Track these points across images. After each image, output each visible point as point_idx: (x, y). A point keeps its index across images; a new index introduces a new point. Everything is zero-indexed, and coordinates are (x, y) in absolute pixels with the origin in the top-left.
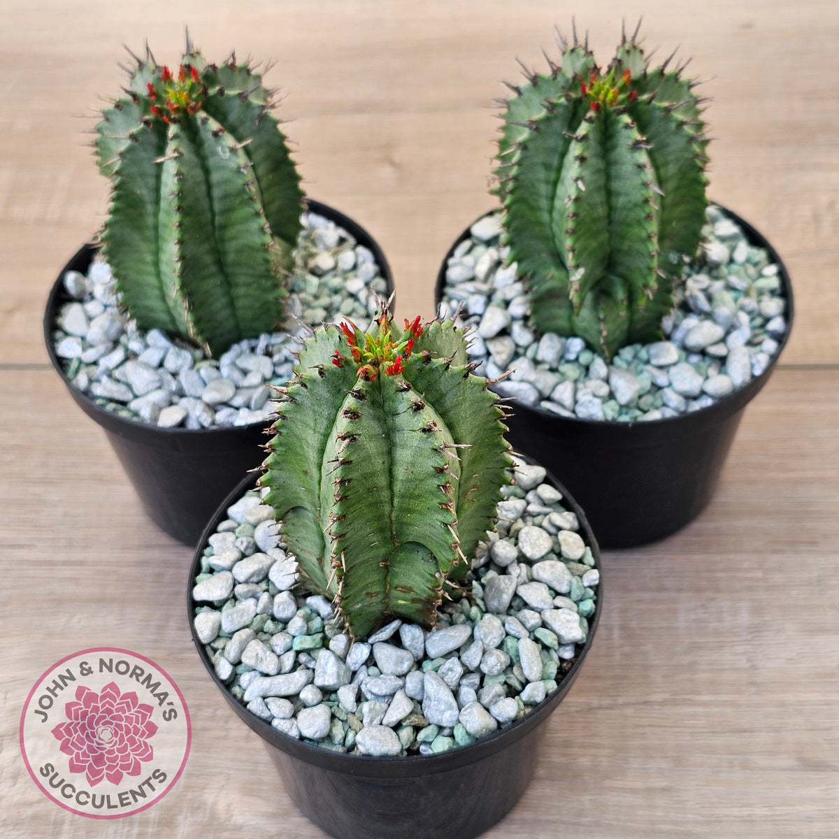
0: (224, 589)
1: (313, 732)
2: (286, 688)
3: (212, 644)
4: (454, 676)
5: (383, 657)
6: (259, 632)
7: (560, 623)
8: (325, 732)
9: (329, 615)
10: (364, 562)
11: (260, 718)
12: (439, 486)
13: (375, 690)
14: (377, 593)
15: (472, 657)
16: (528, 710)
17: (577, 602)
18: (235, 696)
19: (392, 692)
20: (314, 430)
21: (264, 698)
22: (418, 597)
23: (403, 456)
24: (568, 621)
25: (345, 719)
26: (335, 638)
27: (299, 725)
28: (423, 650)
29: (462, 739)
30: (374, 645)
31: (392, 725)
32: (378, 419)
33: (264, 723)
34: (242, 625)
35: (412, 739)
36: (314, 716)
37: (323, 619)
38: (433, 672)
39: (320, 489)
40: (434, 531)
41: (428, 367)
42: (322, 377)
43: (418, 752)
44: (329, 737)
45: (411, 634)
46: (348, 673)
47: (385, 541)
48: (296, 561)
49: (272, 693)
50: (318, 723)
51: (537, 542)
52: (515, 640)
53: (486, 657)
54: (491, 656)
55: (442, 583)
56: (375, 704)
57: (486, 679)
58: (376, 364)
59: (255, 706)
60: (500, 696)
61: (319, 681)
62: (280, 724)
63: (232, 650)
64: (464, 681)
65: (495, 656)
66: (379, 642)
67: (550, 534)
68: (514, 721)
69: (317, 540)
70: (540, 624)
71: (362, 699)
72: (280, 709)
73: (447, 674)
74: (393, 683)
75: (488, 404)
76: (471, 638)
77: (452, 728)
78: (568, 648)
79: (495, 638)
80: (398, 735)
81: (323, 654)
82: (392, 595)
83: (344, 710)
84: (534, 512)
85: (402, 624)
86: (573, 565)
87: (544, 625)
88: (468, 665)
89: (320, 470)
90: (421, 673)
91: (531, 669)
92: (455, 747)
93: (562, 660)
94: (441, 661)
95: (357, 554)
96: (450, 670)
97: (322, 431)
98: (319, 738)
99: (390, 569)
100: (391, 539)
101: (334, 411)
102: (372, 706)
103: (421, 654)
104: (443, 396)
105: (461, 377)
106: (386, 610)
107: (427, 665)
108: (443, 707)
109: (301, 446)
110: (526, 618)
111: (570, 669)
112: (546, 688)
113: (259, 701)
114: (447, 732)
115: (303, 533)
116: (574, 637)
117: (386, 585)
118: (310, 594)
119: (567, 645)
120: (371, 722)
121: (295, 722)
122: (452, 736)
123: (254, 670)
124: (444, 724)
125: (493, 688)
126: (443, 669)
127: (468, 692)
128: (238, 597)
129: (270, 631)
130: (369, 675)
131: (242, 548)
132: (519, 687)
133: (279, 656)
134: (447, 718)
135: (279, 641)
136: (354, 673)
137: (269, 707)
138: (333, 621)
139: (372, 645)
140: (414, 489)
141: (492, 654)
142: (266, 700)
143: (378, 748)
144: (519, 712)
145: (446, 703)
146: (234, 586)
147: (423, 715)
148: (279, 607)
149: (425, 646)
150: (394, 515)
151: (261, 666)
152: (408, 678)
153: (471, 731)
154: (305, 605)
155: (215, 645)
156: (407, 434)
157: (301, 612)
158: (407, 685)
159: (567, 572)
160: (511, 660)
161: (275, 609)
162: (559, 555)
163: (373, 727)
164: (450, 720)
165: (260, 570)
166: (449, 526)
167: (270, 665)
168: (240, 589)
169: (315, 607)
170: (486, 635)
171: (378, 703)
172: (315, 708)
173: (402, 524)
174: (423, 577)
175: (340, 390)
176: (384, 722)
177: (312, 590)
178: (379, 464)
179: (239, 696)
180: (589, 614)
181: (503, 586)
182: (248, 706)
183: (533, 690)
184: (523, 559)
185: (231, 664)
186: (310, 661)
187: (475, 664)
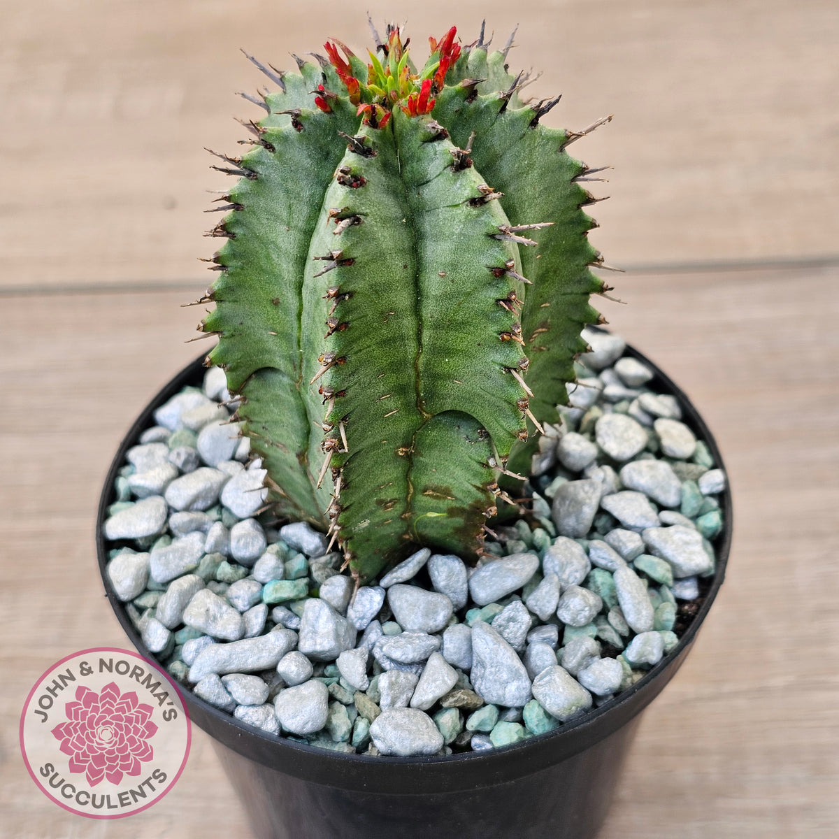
0: (153, 521)
1: (301, 722)
2: (256, 657)
3: (137, 602)
4: (518, 629)
5: (405, 605)
6: (210, 580)
7: (673, 546)
8: (319, 723)
9: (317, 549)
10: (374, 446)
11: (215, 706)
12: (498, 300)
13: (397, 655)
14: (395, 502)
15: (544, 599)
16: (638, 677)
17: (695, 518)
18: (175, 676)
19: (423, 657)
20: (288, 224)
21: (221, 675)
22: (458, 506)
23: (437, 252)
24: (687, 543)
25: (351, 701)
26: (328, 582)
27: (279, 714)
28: (466, 593)
29: (537, 724)
30: (390, 590)
31: (427, 707)
32: (394, 193)
33: (221, 715)
34: (182, 570)
35: (459, 727)
36: (302, 698)
37: (307, 557)
38: (485, 623)
39: (300, 327)
40: (489, 383)
41: (472, 106)
42: (299, 130)
43: (468, 747)
44: (326, 731)
45: (446, 570)
46: (351, 632)
47: (407, 408)
48: (263, 467)
49: (233, 667)
50: (308, 709)
51: (625, 435)
52: (607, 574)
53: (565, 598)
54: (574, 597)
55: (497, 477)
56: (398, 677)
57: (568, 633)
58: (386, 103)
59: (207, 688)
60: (592, 656)
61: (307, 646)
62: (249, 715)
63: (168, 607)
64: (534, 637)
65: (580, 596)
66: (397, 583)
67: (643, 425)
68: (618, 693)
69: (295, 421)
70: (642, 549)
71: (376, 671)
72: (246, 691)
73: (506, 627)
74: (423, 643)
75: (569, 176)
76: (540, 574)
77: (520, 709)
78: (688, 584)
79: (577, 571)
80: (436, 722)
81: (311, 603)
82: (417, 505)
83: (348, 689)
84: (614, 396)
85: (432, 554)
86: (682, 466)
87: (648, 550)
88: (538, 613)
89: (300, 293)
90: (465, 627)
91: (638, 612)
92: (528, 736)
93: (680, 602)
94: (496, 608)
95: (364, 430)
96: (511, 619)
97: (301, 224)
98: (312, 734)
99: (415, 459)
100: (417, 406)
101: (320, 189)
102: (393, 679)
103: (463, 599)
104: (498, 157)
105: (526, 125)
106: (406, 533)
107: (474, 616)
108: (505, 676)
109: (268, 257)
110: (620, 541)
111: (696, 613)
112: (663, 641)
113: (212, 680)
114: (512, 714)
115: (274, 412)
116: (697, 565)
117: (408, 487)
118: (287, 522)
119: (687, 579)
120: (393, 703)
121: (272, 710)
122: (521, 722)
123: (204, 635)
124: (509, 702)
125: (582, 643)
126: (500, 620)
127: (542, 652)
128: (175, 531)
129: (226, 579)
130: (384, 634)
131: (179, 463)
132: (619, 644)
133: (242, 613)
134: (512, 693)
135: (242, 591)
136: (361, 634)
137: (229, 689)
138: (323, 559)
139: (386, 589)
140: (456, 312)
141: (575, 594)
142: (223, 678)
143: (407, 743)
144: (624, 680)
145: (510, 669)
146: (168, 515)
147: (473, 690)
148: (238, 541)
149: (469, 587)
150: (422, 360)
151: (215, 628)
152: (446, 635)
153: (553, 709)
154: (279, 539)
155: (141, 602)
156: (443, 213)
157: (274, 547)
158: (445, 646)
159: (673, 476)
160: (604, 603)
161: (233, 544)
162: (660, 454)
163: (396, 710)
164: (517, 694)
165: (207, 491)
166: (513, 372)
167: (227, 625)
168: (177, 520)
169: (294, 539)
170: (563, 567)
171: (402, 675)
172: (302, 687)
173: (435, 377)
174: (467, 468)
175: (328, 154)
176: (414, 702)
177: (289, 516)
178: (398, 268)
179: (181, 675)
180: (713, 535)
181: (582, 495)
182: (196, 690)
183: (645, 643)
184: (605, 459)
185: (168, 628)
186: (290, 617)
187: (550, 610)
